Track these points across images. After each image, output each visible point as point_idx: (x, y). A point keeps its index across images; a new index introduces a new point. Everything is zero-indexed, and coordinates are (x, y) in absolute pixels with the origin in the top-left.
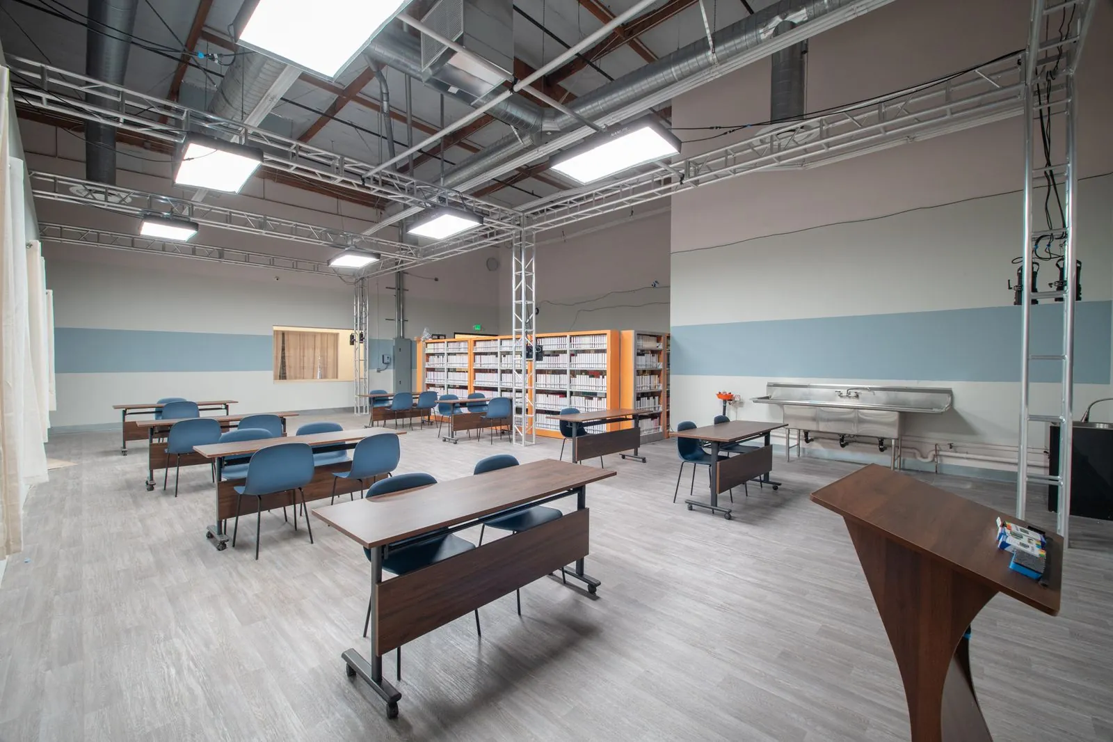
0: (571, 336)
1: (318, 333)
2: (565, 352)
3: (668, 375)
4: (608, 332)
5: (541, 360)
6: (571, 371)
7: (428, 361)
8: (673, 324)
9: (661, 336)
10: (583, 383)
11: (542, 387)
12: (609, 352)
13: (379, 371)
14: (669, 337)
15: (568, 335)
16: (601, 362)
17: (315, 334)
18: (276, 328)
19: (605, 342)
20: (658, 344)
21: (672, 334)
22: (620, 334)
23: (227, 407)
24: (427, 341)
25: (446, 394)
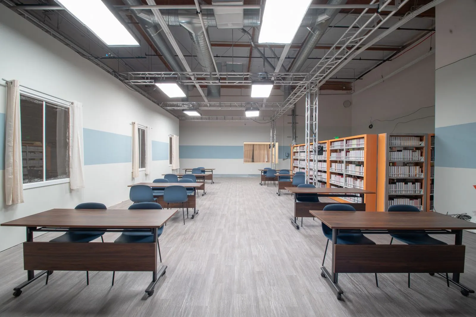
0: (347, 140)
1: (265, 144)
2: (343, 150)
3: (433, 166)
4: (365, 136)
5: (322, 154)
6: (346, 161)
7: (294, 155)
8: (437, 126)
9: (423, 136)
10: (353, 170)
11: (334, 171)
12: (365, 149)
13: (283, 160)
14: (433, 137)
15: (345, 139)
16: (361, 156)
17: (264, 145)
18: (245, 143)
19: (363, 143)
20: (421, 142)
21: (436, 134)
22: (378, 136)
23: (212, 171)
24: (294, 146)
25: (299, 171)
